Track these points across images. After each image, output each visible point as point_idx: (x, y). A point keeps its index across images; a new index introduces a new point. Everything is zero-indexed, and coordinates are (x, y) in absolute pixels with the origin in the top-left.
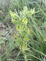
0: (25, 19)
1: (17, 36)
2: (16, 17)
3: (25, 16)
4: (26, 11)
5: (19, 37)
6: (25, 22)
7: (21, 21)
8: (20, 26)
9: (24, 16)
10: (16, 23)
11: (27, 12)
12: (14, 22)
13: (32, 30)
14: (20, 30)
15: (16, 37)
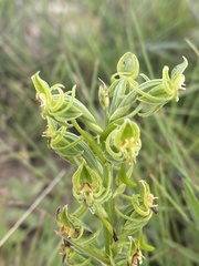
0: (128, 125)
1: (77, 231)
2: (70, 112)
3: (129, 107)
4: (130, 79)
5: (88, 234)
6: (122, 149)
7: (104, 138)
8: (92, 171)
9: (118, 111)
10: (71, 150)
11: (137, 88)
12: (61, 144)
13: (163, 189)
14: (96, 197)
15: (70, 232)
